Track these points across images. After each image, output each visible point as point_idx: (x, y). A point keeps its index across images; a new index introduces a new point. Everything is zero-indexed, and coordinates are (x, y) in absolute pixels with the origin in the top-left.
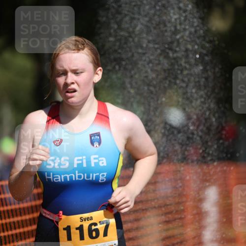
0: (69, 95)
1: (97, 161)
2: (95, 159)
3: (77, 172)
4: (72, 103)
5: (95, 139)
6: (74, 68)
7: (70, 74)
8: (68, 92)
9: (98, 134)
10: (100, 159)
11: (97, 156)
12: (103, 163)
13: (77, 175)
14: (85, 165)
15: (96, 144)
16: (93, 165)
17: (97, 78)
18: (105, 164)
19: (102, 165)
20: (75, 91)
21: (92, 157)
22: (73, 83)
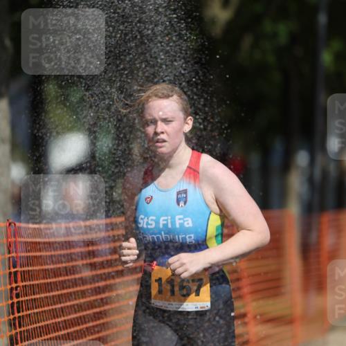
0: (159, 144)
1: (182, 221)
2: (180, 219)
3: (163, 233)
4: (162, 153)
5: (182, 197)
6: (164, 117)
7: (159, 123)
8: (157, 142)
9: (185, 192)
10: (185, 219)
11: (182, 217)
12: (189, 223)
13: (163, 236)
14: (170, 226)
15: (182, 203)
16: (178, 226)
17: (188, 128)
18: (191, 225)
19: (187, 226)
20: (164, 141)
21: (177, 217)
22: (163, 133)
